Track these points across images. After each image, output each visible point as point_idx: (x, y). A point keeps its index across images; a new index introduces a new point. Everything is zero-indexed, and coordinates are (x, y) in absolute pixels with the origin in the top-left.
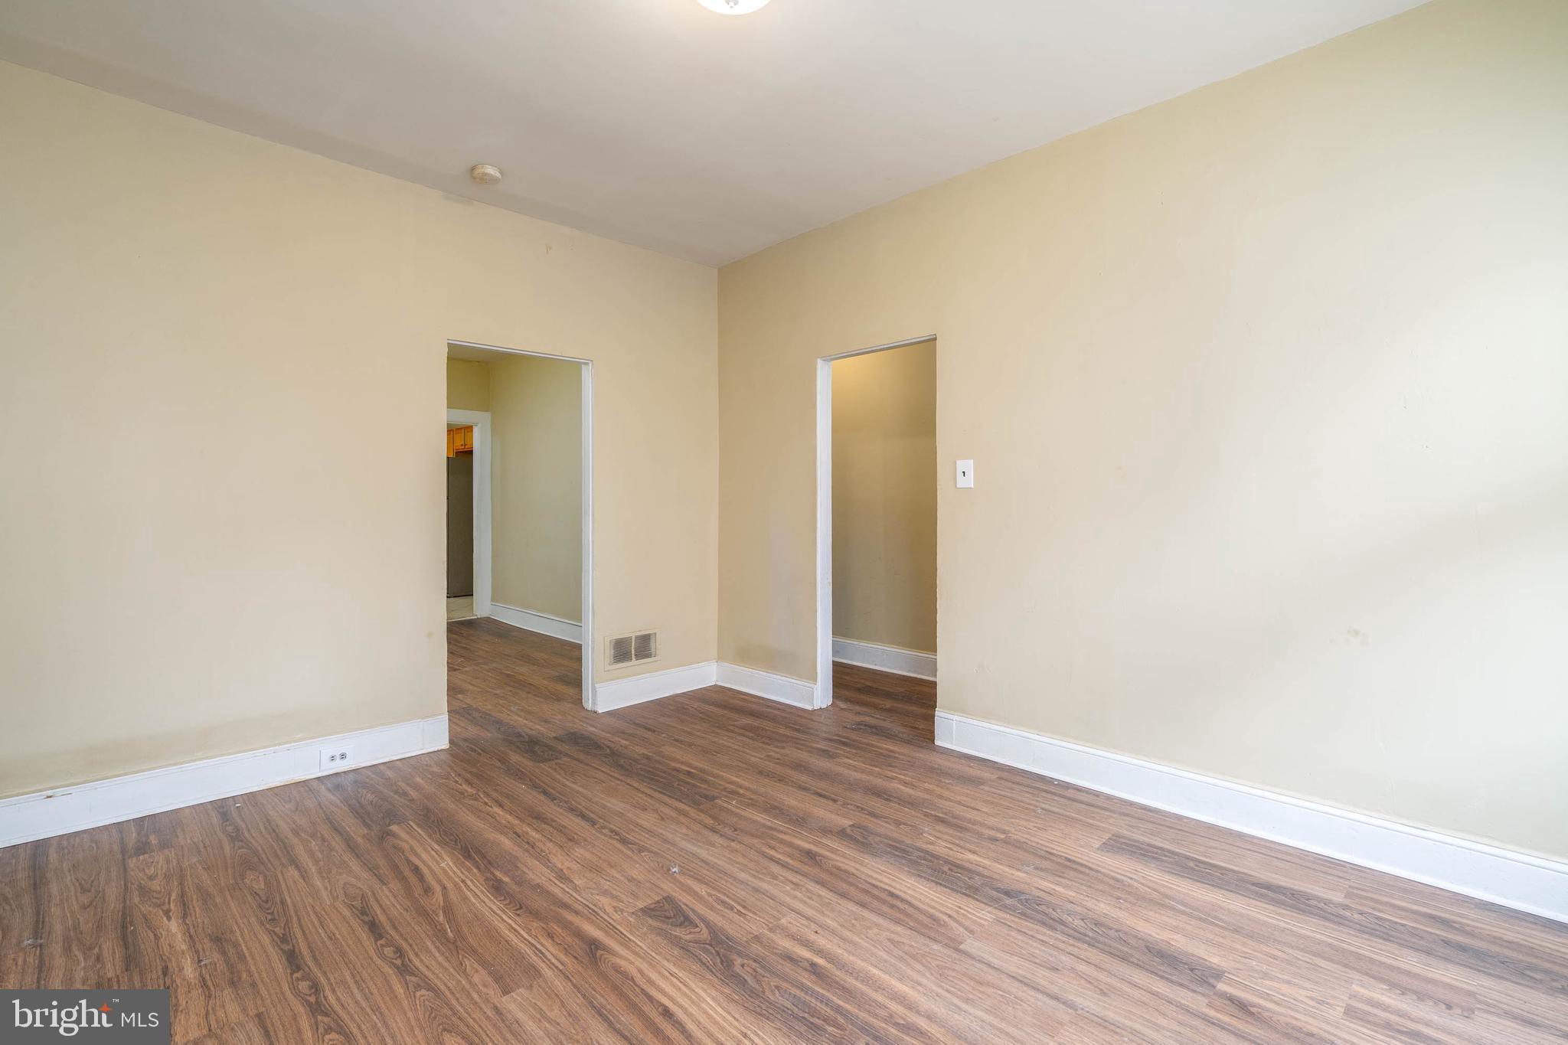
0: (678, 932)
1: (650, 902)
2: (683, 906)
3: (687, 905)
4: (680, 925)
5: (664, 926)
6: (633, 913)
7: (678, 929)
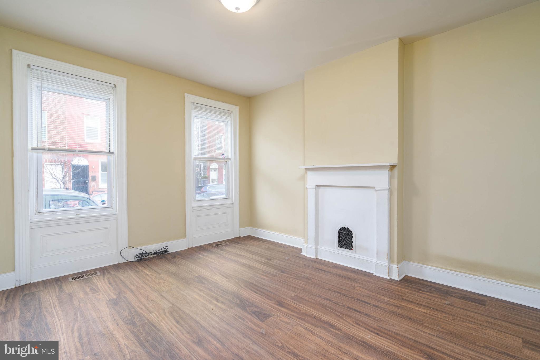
0: (256, 309)
1: (269, 319)
2: (256, 318)
3: (255, 318)
4: (256, 311)
5: (261, 311)
6: (273, 315)
7: (257, 310)
